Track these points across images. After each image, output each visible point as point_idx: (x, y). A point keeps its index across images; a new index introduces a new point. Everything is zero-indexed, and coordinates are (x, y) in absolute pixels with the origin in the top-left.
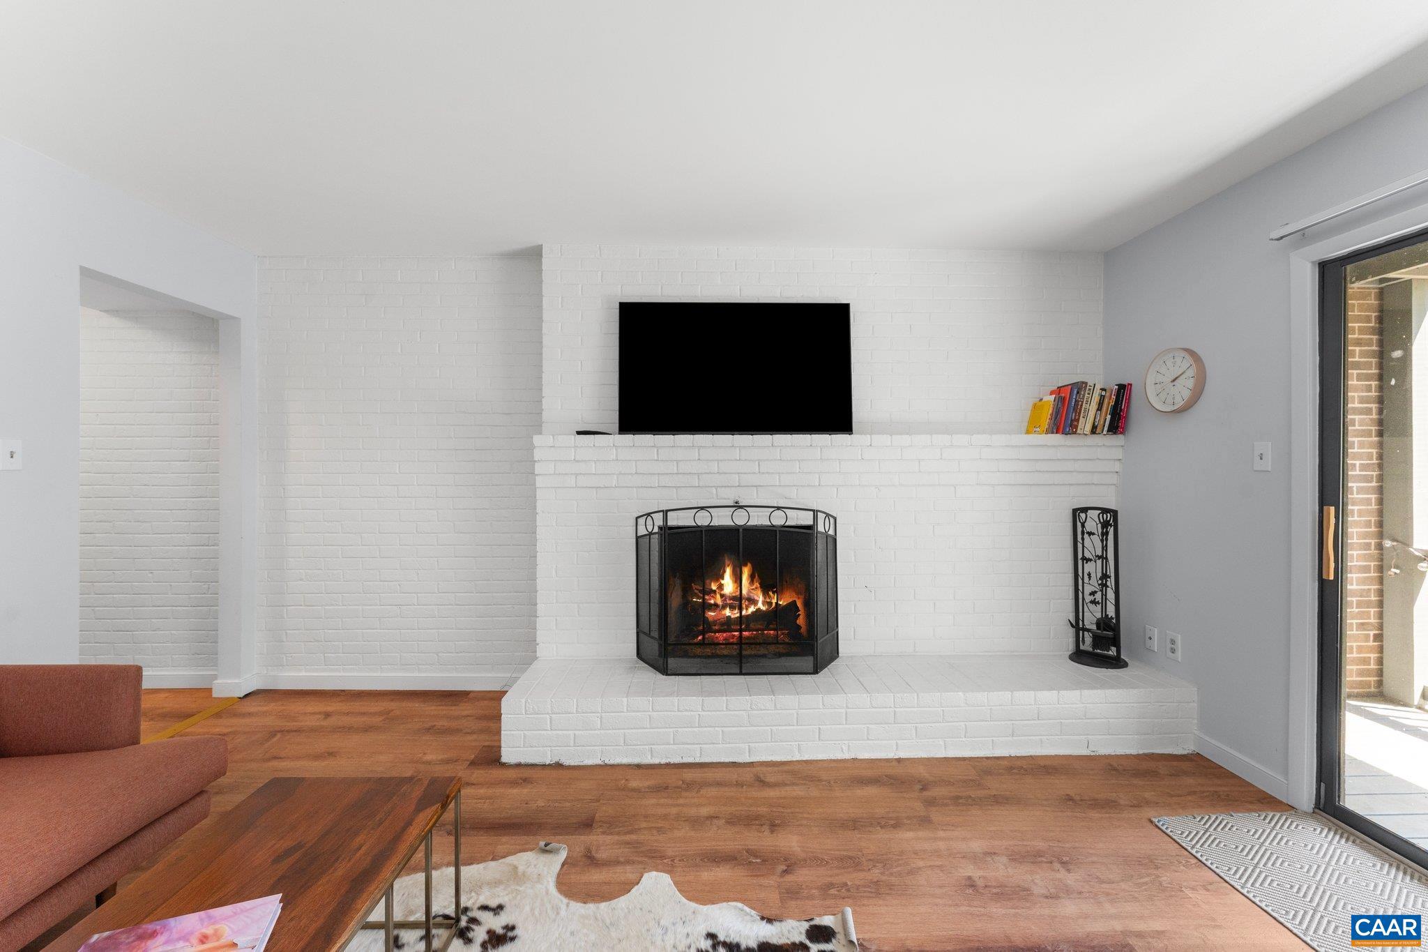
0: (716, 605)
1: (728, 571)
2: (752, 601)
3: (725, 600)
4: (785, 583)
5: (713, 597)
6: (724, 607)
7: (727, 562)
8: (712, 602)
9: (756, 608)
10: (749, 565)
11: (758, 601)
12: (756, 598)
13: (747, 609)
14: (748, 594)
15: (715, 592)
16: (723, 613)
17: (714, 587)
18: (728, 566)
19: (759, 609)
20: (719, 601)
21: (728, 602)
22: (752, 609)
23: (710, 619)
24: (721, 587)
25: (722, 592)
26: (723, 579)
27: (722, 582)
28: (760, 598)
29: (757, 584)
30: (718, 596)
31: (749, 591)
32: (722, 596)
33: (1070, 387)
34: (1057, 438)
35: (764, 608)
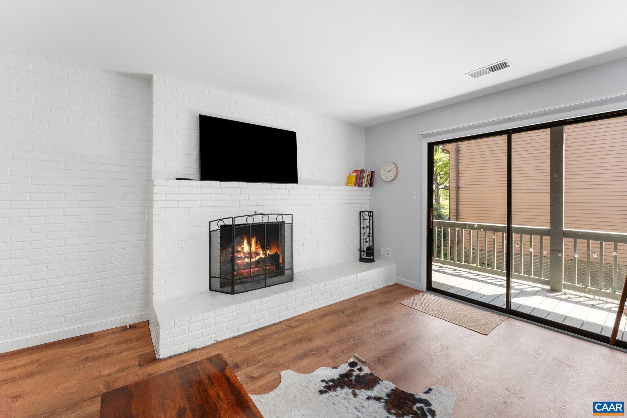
0: (241, 257)
1: (245, 241)
2: (257, 254)
3: (245, 255)
4: (272, 244)
5: (239, 254)
6: (245, 258)
7: (244, 237)
8: (239, 256)
9: (260, 257)
10: (255, 237)
11: (260, 254)
12: (259, 252)
13: (255, 258)
14: (255, 251)
15: (240, 252)
16: (245, 260)
17: (239, 249)
18: (245, 239)
19: (261, 257)
20: (242, 255)
21: (246, 255)
22: (258, 257)
23: (239, 264)
24: (243, 249)
25: (243, 251)
26: (243, 245)
27: (243, 246)
28: (261, 252)
29: (259, 246)
30: (242, 253)
31: (256, 250)
32: (243, 253)
33: (360, 171)
34: (356, 188)
35: (263, 257)
